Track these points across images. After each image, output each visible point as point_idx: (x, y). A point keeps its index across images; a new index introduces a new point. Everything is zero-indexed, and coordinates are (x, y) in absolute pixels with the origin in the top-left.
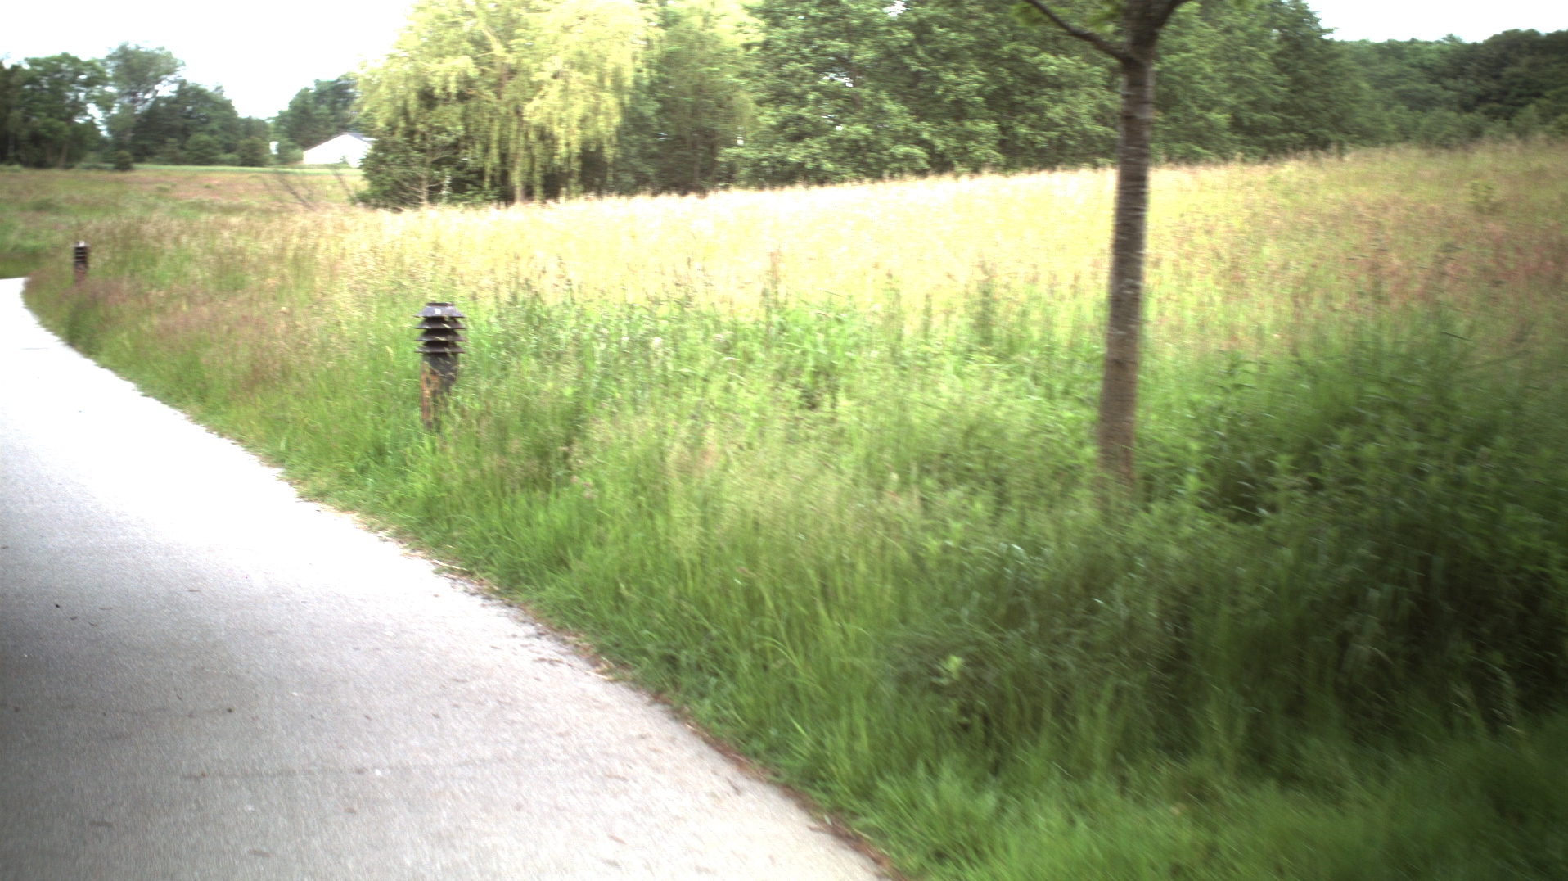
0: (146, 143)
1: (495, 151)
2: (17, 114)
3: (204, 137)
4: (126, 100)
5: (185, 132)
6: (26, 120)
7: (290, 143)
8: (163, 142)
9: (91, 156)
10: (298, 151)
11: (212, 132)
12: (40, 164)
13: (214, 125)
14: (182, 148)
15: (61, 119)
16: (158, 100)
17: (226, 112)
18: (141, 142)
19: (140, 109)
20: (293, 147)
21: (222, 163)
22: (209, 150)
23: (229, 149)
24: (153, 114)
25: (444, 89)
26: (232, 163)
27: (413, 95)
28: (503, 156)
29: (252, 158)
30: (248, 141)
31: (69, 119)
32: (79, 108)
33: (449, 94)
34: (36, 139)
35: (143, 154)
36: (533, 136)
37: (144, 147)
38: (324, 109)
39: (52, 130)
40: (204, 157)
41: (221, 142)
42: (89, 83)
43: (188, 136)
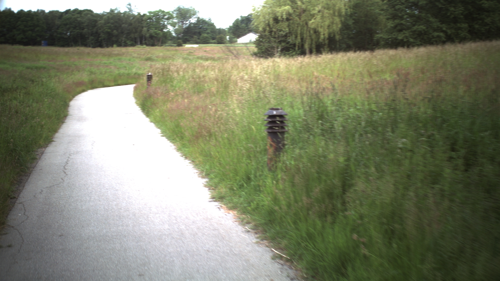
0: (187, 37)
2: (145, 29)
3: (206, 35)
4: (180, 24)
5: (200, 34)
6: (148, 31)
7: (233, 37)
8: (193, 37)
9: (170, 42)
10: (235, 39)
11: (208, 33)
12: (153, 45)
13: (209, 31)
14: (199, 39)
15: (159, 30)
16: (191, 23)
17: (212, 27)
18: (185, 37)
19: (185, 26)
20: (234, 38)
21: (211, 43)
22: (207, 39)
23: (213, 39)
24: (189, 28)
26: (215, 43)
29: (221, 41)
30: (220, 36)
31: (162, 30)
32: (165, 27)
34: (151, 37)
35: (186, 41)
37: (186, 39)
38: (244, 25)
39: (156, 34)
40: (205, 42)
41: (211, 37)
42: (168, 19)
43: (201, 35)
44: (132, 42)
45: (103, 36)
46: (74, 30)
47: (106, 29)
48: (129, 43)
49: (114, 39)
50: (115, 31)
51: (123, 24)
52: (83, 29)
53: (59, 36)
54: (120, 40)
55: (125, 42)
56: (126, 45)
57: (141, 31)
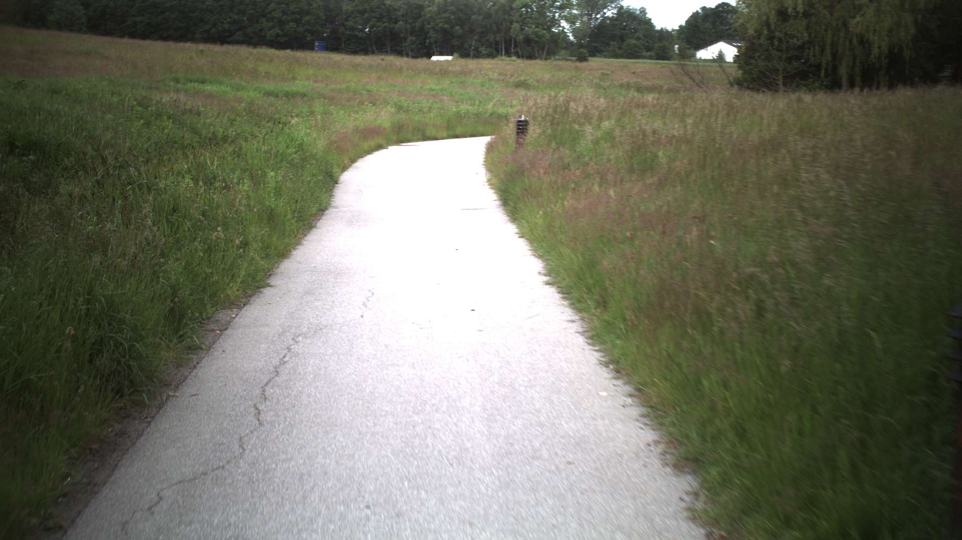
0: (598, 45)
1: (828, 51)
2: (516, 26)
3: (633, 42)
4: (585, 19)
5: (622, 38)
6: (522, 29)
7: (687, 46)
8: (608, 44)
9: (563, 52)
10: (692, 51)
11: (638, 39)
12: (531, 57)
13: (640, 34)
14: (620, 48)
15: (544, 29)
16: (605, 18)
17: (647, 26)
18: (594, 44)
19: (593, 23)
20: (689, 49)
21: (644, 57)
22: (636, 49)
23: (649, 49)
24: (601, 27)
25: (795, 9)
26: (651, 58)
27: (773, 12)
28: (834, 55)
29: (663, 55)
30: (661, 44)
31: (549, 29)
32: (554, 22)
33: (797, 13)
34: (528, 41)
35: (595, 52)
36: (855, 41)
37: (596, 47)
38: (708, 25)
39: (538, 36)
40: (633, 54)
41: (643, 45)
42: (561, 8)
43: (623, 41)
44: (489, 50)
45: (433, 35)
46: (380, 24)
47: (440, 22)
48: (484, 52)
49: (455, 42)
50: (458, 28)
51: (474, 14)
52: (396, 23)
53: (348, 32)
54: (466, 45)
55: (476, 49)
56: (478, 55)
57: (508, 29)
